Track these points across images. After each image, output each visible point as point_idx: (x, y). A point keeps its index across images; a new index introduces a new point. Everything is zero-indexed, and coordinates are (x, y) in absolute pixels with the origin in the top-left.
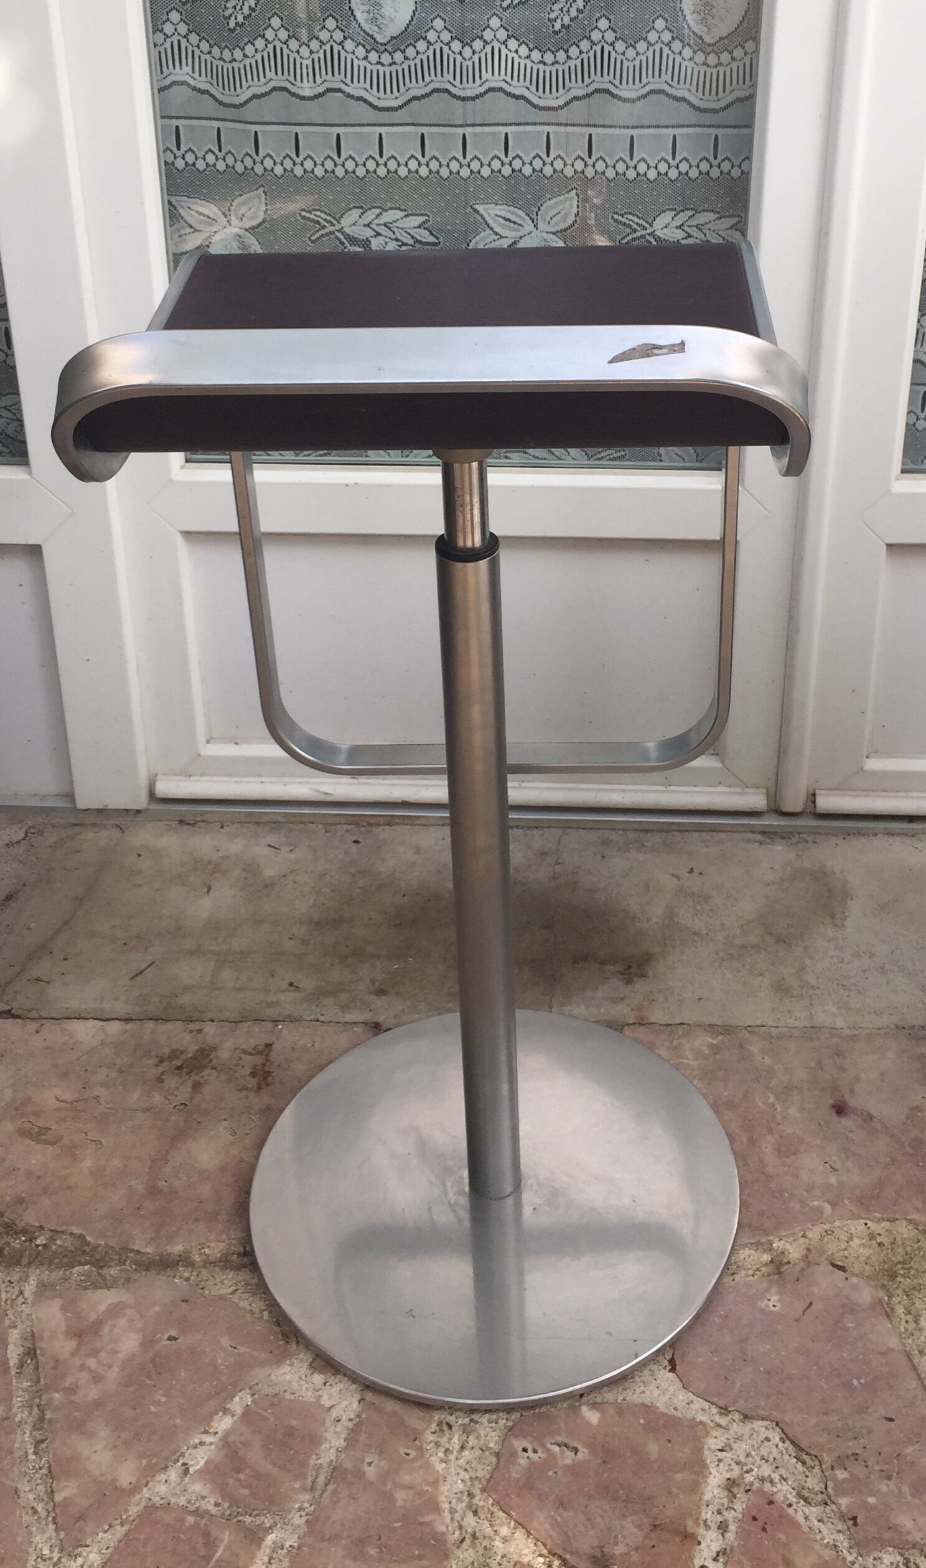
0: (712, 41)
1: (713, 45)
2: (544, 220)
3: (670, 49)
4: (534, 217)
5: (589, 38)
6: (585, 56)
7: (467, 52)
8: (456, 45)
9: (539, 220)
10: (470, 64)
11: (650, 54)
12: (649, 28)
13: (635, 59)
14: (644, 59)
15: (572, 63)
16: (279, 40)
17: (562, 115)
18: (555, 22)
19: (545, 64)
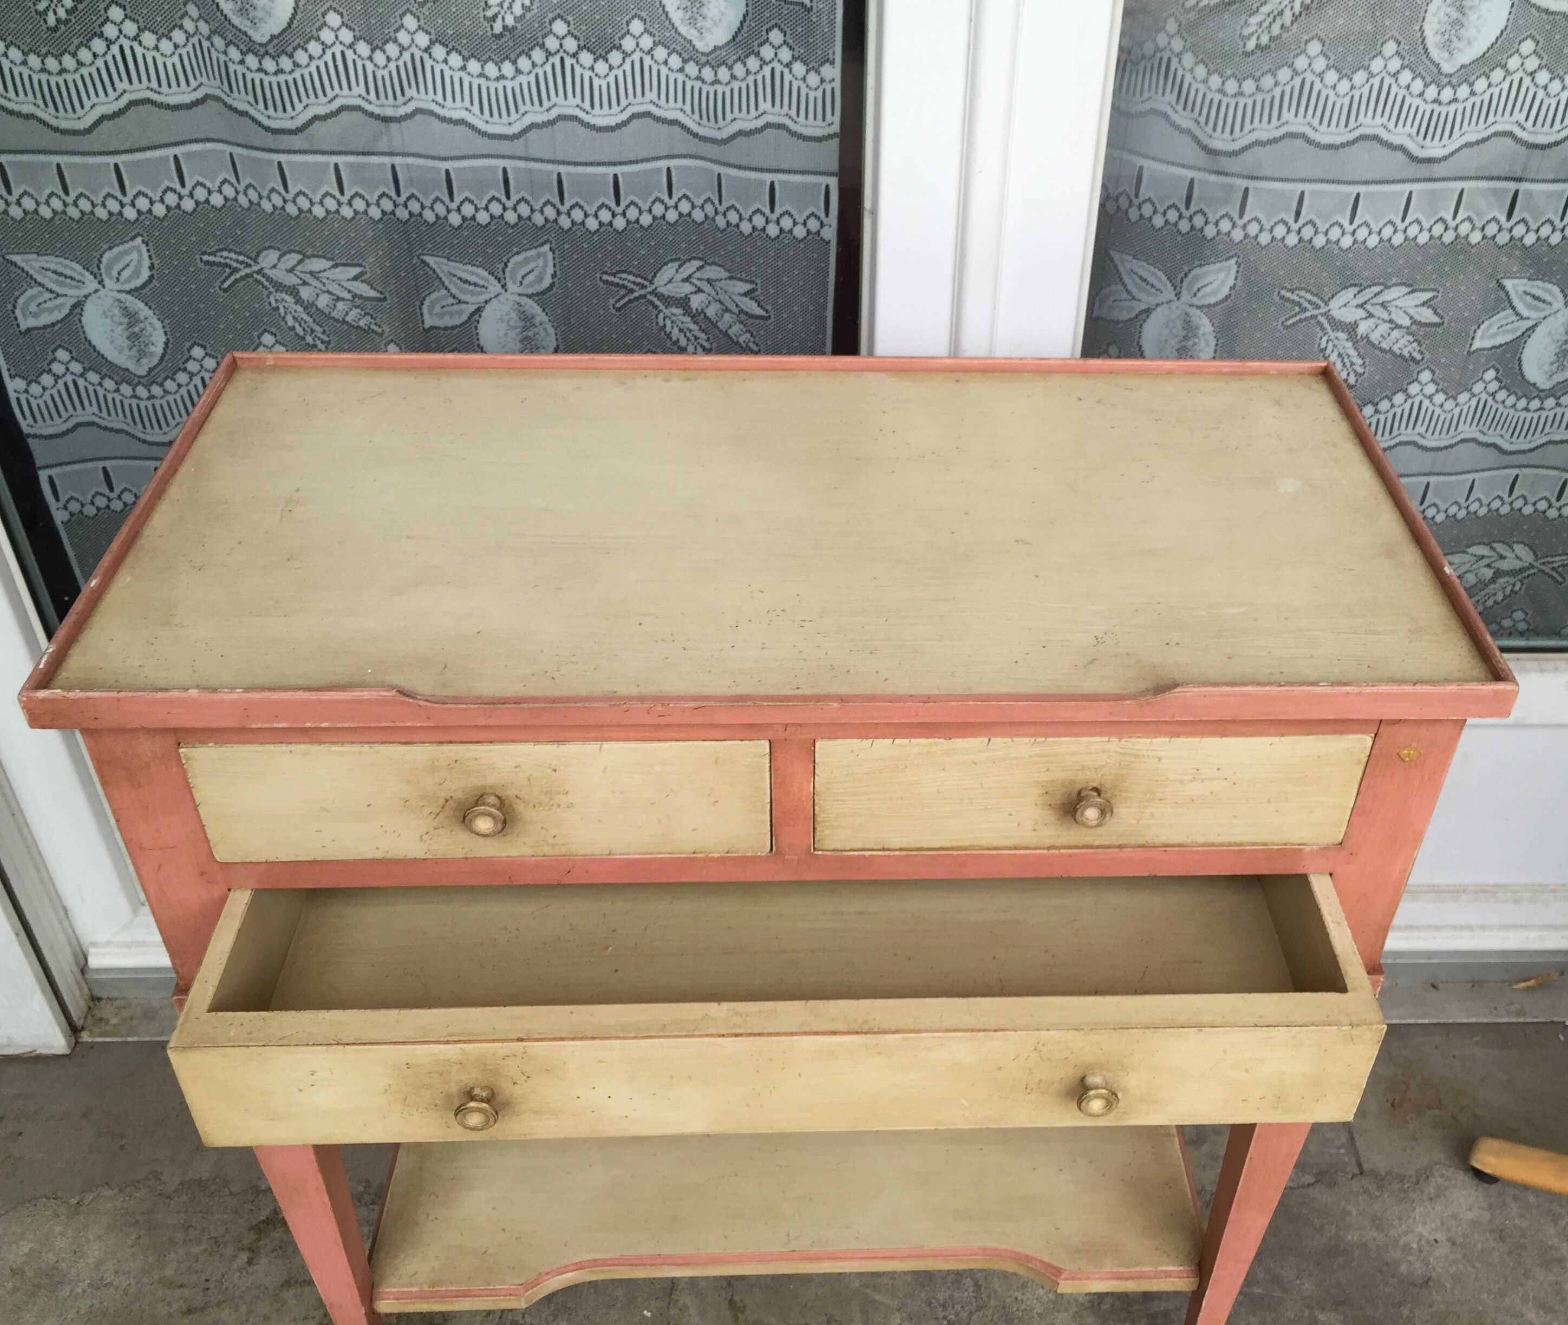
0: (707, 50)
1: (708, 55)
2: (513, 279)
3: (652, 58)
4: (500, 275)
5: (542, 46)
6: (540, 71)
7: (379, 58)
8: (363, 48)
9: (508, 279)
10: (386, 73)
11: (627, 66)
12: (623, 31)
13: (608, 75)
14: (620, 73)
15: (523, 79)
16: (125, 36)
17: (517, 147)
18: (494, 21)
19: (488, 79)
